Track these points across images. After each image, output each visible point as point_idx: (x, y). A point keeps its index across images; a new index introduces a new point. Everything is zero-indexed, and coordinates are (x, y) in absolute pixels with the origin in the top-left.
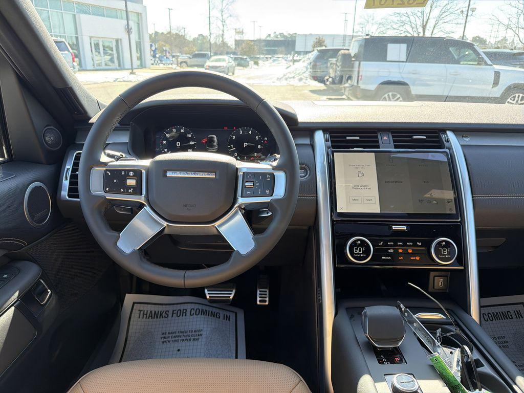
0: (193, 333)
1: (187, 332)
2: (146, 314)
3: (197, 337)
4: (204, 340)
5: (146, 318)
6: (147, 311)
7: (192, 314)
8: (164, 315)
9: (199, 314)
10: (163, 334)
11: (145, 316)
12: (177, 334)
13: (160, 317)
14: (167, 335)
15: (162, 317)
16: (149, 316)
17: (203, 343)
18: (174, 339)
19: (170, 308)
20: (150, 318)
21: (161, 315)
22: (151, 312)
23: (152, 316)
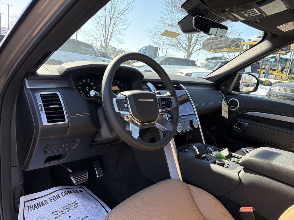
0: (72, 205)
1: (67, 206)
2: (32, 207)
3: (76, 206)
4: (81, 205)
5: (33, 210)
6: (32, 205)
7: (64, 196)
8: (44, 203)
9: (68, 194)
10: (52, 214)
11: (32, 209)
12: (62, 210)
13: (43, 206)
14: (55, 213)
15: (44, 205)
16: (35, 208)
17: (82, 207)
18: (62, 213)
19: (47, 198)
20: (36, 208)
21: (42, 204)
22: (35, 205)
23: (36, 207)
